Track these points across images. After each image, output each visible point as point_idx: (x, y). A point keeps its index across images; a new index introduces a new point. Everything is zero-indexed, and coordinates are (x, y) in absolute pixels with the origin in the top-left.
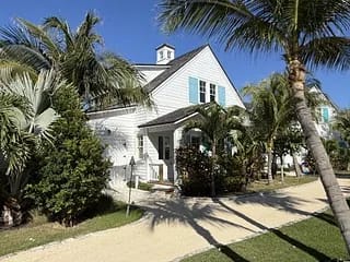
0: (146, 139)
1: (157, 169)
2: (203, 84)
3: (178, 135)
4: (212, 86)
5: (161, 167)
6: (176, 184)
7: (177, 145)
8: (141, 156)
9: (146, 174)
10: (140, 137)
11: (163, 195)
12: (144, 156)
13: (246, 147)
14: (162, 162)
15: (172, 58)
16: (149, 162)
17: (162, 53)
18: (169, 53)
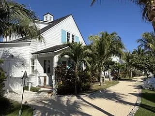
0: (36, 61)
1: (43, 79)
2: (68, 34)
3: (56, 59)
4: (73, 36)
5: (45, 78)
6: (54, 87)
7: (55, 65)
8: (33, 71)
9: (36, 82)
10: (33, 60)
11: (46, 95)
12: (35, 71)
13: (92, 67)
14: (45, 75)
15: (52, 20)
16: (38, 75)
17: (46, 17)
18: (50, 18)
